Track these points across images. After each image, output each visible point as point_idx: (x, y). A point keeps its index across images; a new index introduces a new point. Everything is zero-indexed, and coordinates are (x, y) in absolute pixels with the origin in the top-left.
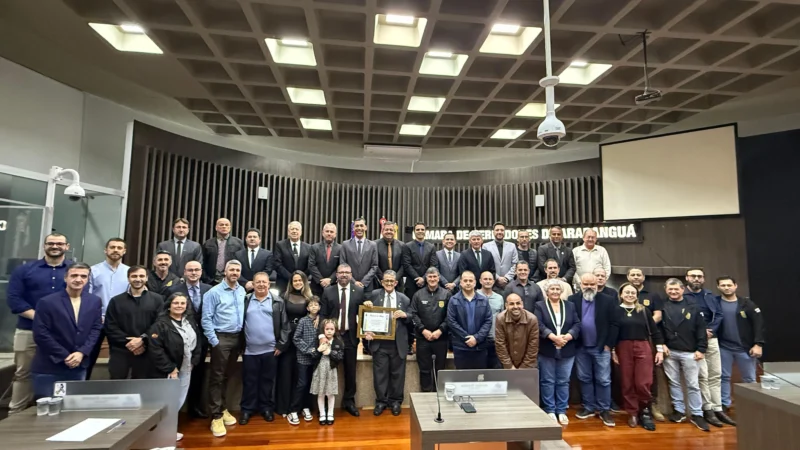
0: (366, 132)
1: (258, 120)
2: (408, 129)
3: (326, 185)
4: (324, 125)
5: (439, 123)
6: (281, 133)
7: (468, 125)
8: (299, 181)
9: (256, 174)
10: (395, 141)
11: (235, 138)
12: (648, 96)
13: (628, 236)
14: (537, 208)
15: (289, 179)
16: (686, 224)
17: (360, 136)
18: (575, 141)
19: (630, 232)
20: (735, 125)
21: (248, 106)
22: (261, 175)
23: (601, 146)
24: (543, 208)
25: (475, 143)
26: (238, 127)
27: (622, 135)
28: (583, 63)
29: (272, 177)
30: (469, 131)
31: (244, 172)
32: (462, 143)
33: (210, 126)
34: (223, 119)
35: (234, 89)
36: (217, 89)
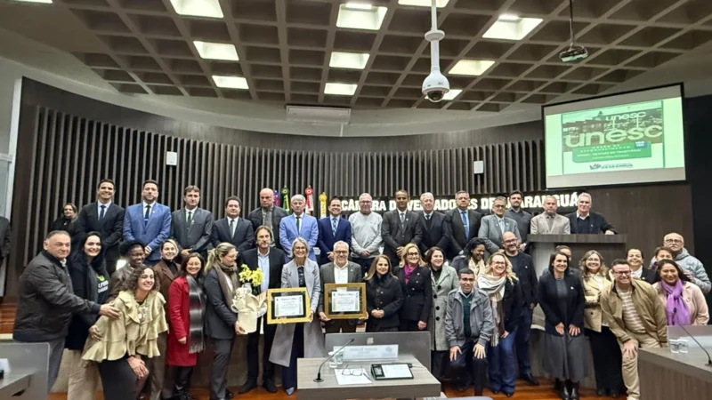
0: (287, 91)
1: (165, 78)
2: (333, 89)
3: (244, 150)
4: (239, 83)
5: (367, 81)
6: (193, 92)
7: (399, 84)
8: (214, 146)
9: (163, 138)
10: (320, 100)
11: (142, 97)
12: (572, 52)
13: (571, 205)
14: (476, 175)
15: (201, 144)
16: (632, 192)
17: (282, 96)
18: (518, 102)
20: (682, 85)
21: (151, 62)
22: (170, 139)
23: (543, 107)
24: (482, 175)
25: (409, 104)
26: (144, 86)
27: (567, 96)
28: (514, 17)
29: (182, 141)
30: (400, 91)
31: (150, 135)
32: (394, 104)
33: (112, 84)
34: (126, 77)
35: (135, 43)
36: (116, 42)
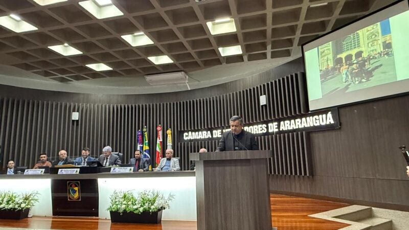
0: (134, 67)
5: (169, 52)
7: (190, 49)
10: (161, 70)
13: (328, 123)
14: (262, 106)
19: (328, 119)
23: (302, 46)
